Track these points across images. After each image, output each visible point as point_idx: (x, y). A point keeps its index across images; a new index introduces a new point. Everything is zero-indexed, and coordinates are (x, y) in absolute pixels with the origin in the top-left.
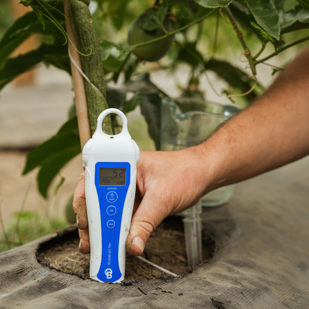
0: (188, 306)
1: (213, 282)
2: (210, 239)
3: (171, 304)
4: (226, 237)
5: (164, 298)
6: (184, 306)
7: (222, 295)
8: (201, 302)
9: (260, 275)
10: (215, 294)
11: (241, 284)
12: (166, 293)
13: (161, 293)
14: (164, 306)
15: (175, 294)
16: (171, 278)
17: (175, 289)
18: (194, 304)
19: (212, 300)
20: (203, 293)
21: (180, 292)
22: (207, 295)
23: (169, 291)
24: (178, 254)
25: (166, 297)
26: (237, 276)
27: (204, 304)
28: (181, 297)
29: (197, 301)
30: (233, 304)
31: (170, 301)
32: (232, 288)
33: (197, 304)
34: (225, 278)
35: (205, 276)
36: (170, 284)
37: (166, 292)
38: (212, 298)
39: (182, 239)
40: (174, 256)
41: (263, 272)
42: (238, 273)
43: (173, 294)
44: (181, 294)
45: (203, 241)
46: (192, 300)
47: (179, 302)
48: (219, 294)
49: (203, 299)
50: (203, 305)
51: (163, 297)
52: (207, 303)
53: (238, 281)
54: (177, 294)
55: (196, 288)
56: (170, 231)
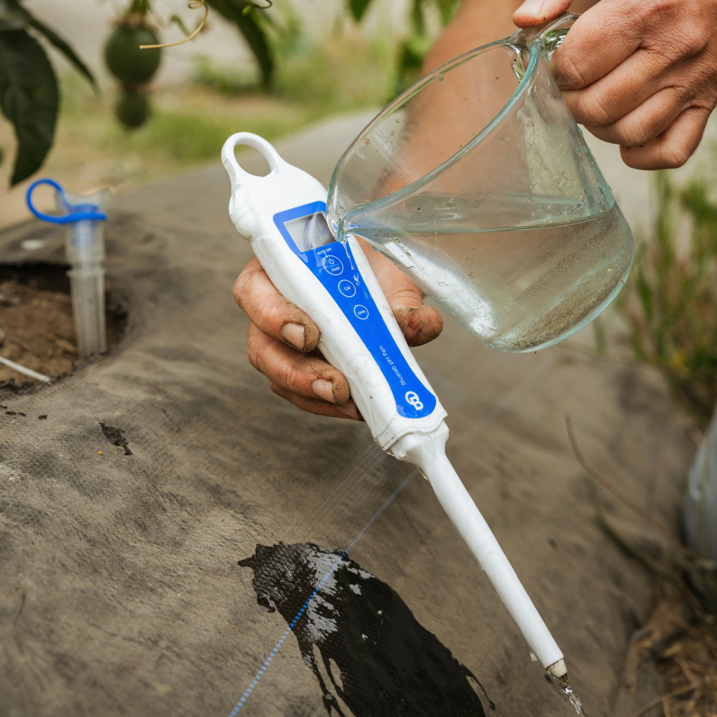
0: (53, 440)
1: (111, 391)
2: (119, 307)
3: (20, 437)
4: (150, 305)
5: (8, 425)
6: (44, 440)
7: (122, 416)
8: (80, 430)
9: (207, 374)
10: (110, 413)
11: (164, 392)
12: (13, 416)
13: (5, 415)
14: (7, 442)
15: (32, 418)
16: (28, 386)
17: (34, 406)
18: (65, 434)
19: (103, 425)
20: (87, 413)
21: (42, 413)
22: (94, 416)
23: (22, 411)
24: (61, 337)
25: (14, 424)
26: (160, 378)
27: (86, 434)
28: (44, 421)
29: (71, 430)
30: (143, 432)
31: (20, 431)
32: (145, 401)
33: (71, 435)
34: (136, 381)
35: (97, 380)
36: (25, 398)
37: (14, 413)
38: (102, 422)
39: (68, 308)
40: (51, 341)
41: (215, 369)
42: (163, 372)
43: (27, 418)
44: (44, 417)
45: (108, 313)
46: (64, 428)
47: (37, 433)
48: (117, 413)
49: (84, 425)
50: (84, 437)
51: (5, 424)
52: (91, 431)
53: (161, 387)
54: (36, 417)
55: (74, 405)
56: (48, 294)
